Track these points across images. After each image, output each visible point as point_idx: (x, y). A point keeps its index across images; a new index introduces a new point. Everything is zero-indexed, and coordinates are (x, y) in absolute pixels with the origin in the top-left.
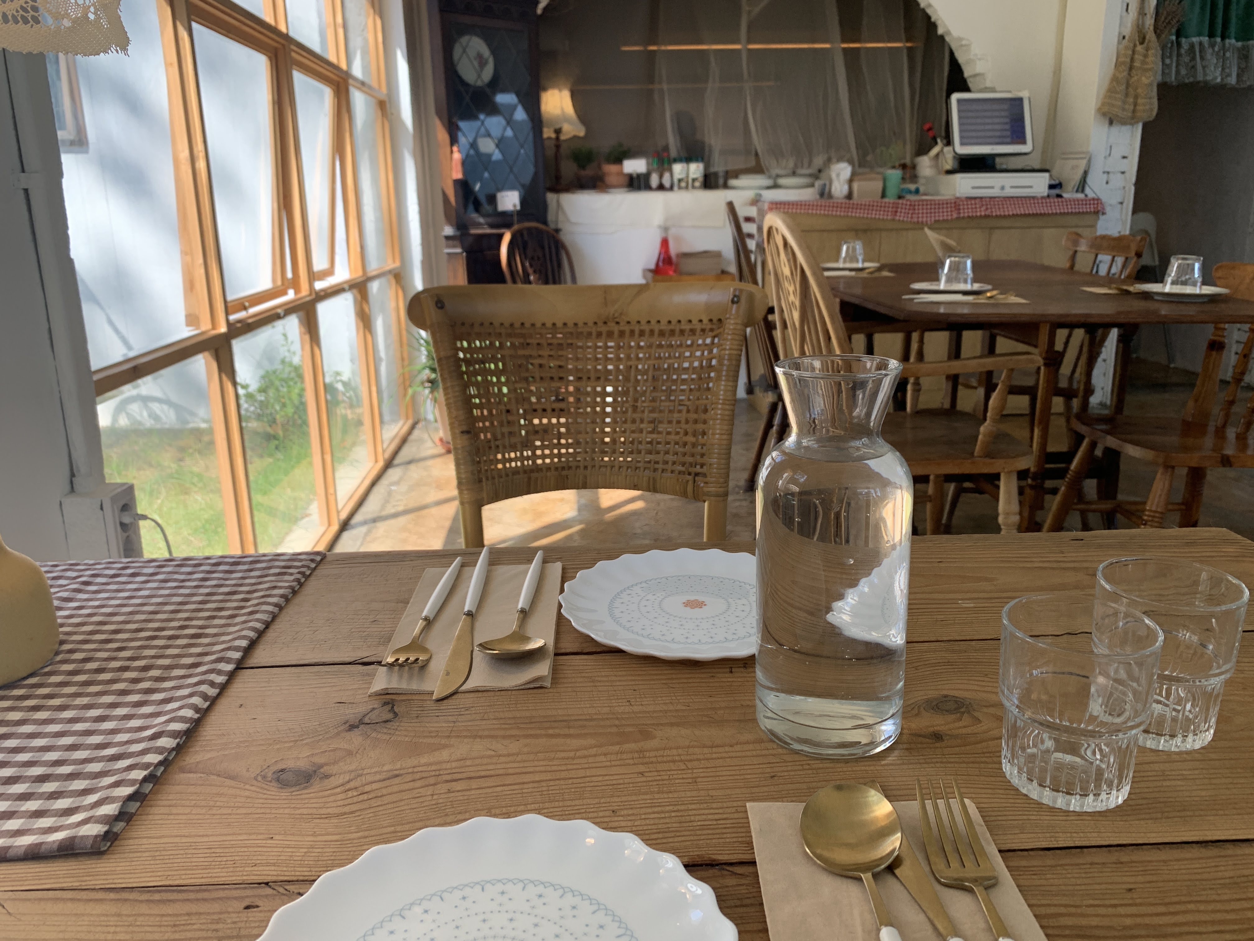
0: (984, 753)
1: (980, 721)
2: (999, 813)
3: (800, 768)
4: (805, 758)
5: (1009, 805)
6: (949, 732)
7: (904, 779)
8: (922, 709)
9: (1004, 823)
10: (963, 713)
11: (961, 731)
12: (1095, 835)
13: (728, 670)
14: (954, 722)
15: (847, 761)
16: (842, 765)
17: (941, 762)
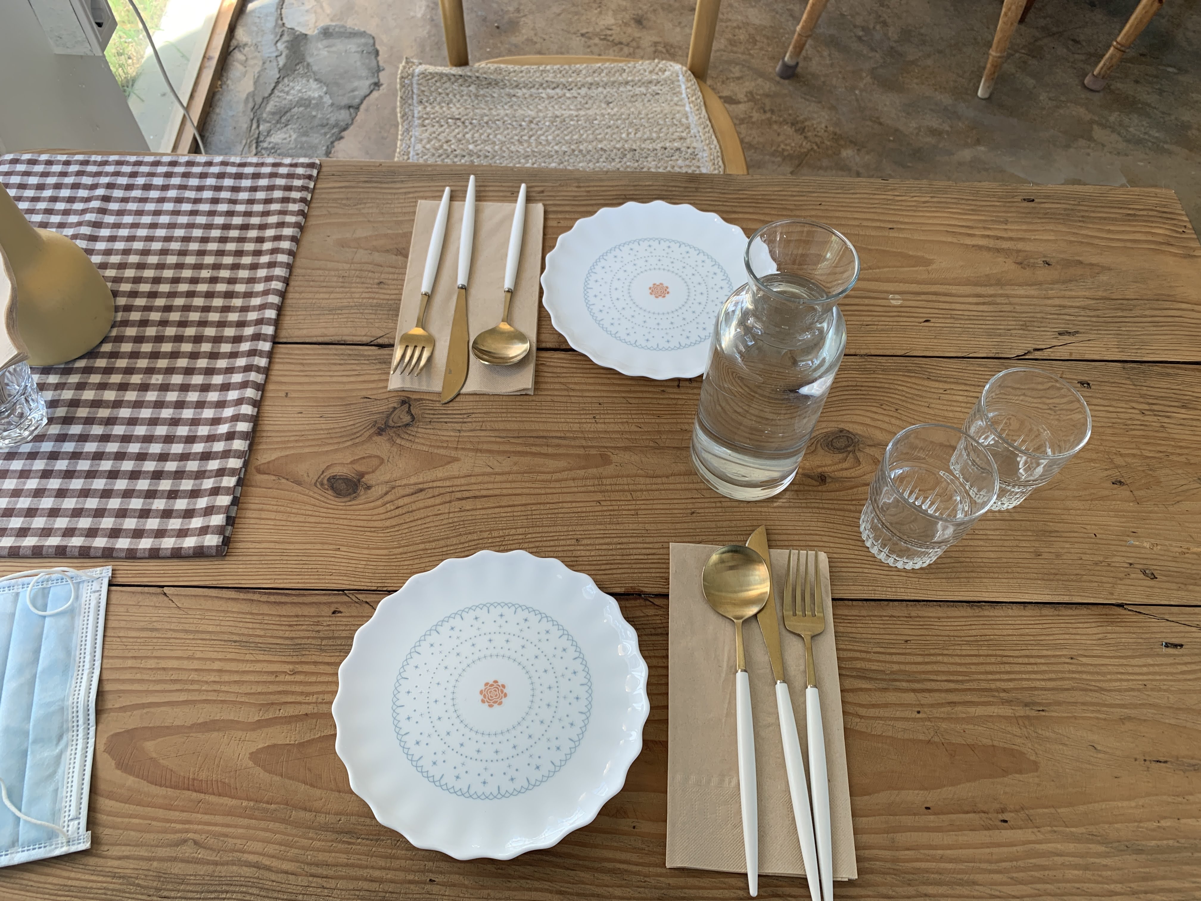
0: (852, 500)
1: (859, 463)
3: (714, 505)
5: (853, 557)
6: (832, 475)
8: (819, 445)
9: (844, 574)
10: (849, 452)
11: (841, 474)
14: (839, 462)
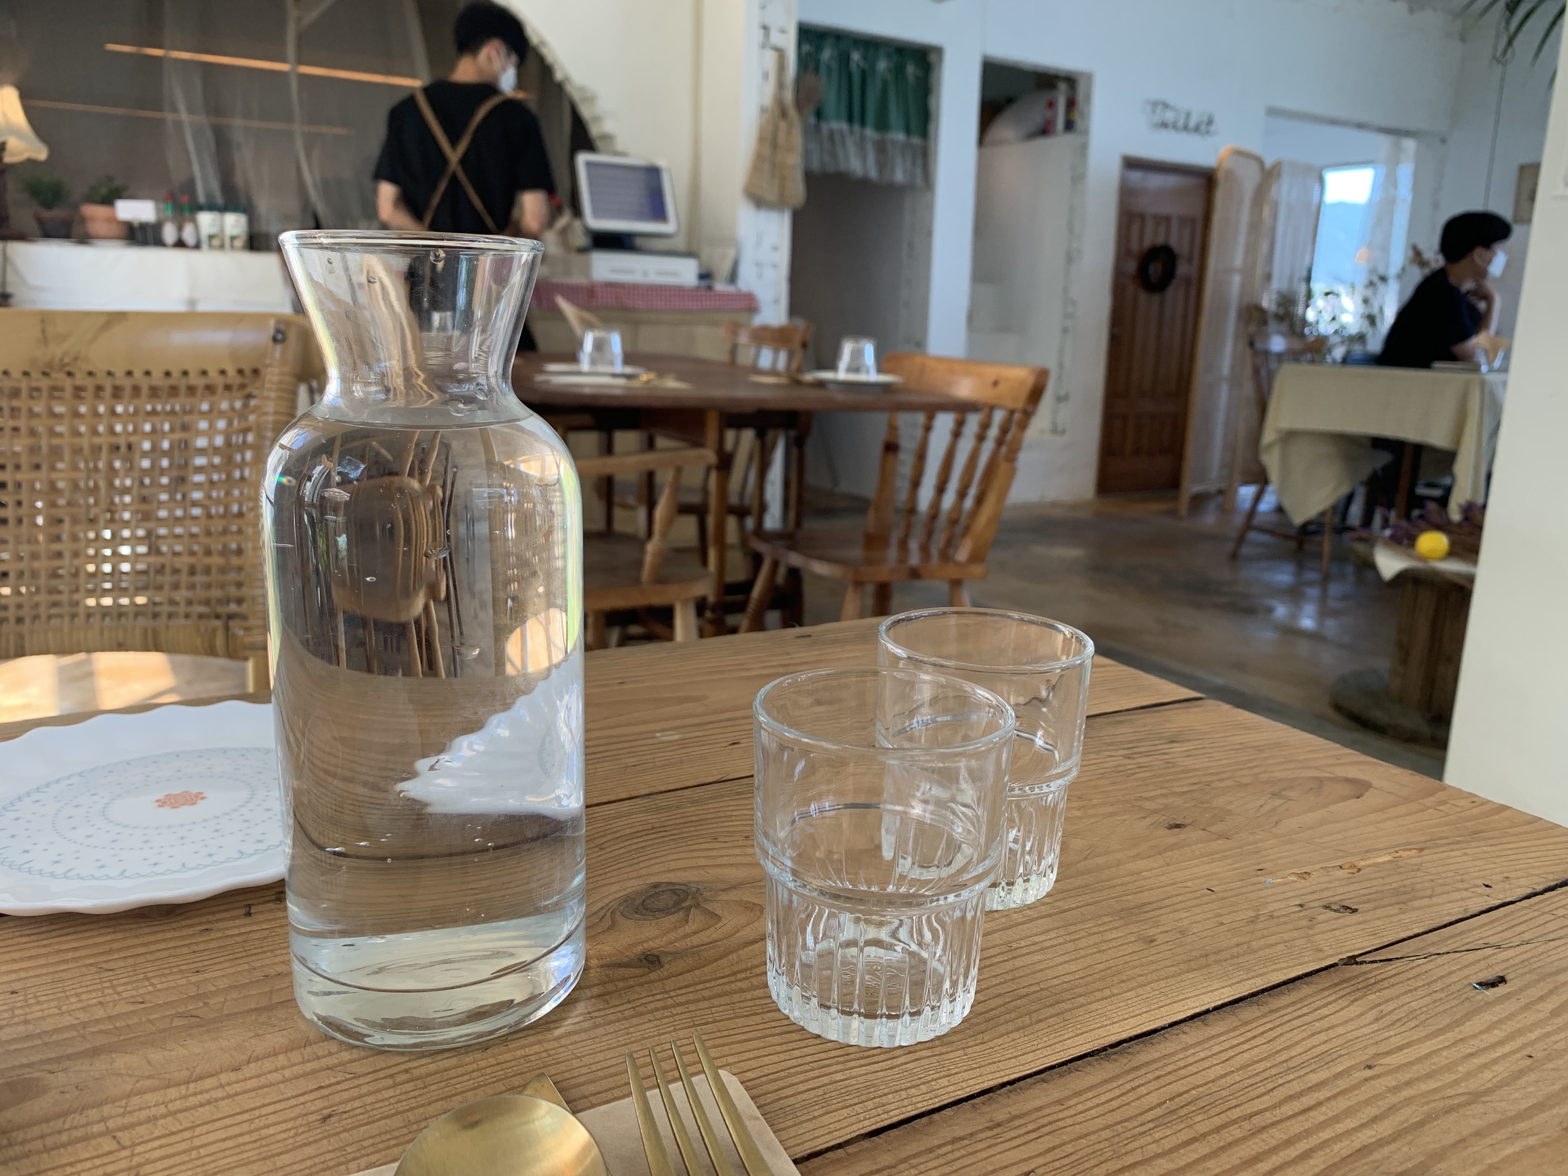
0: (734, 974)
1: (718, 918)
2: (781, 1084)
3: (390, 1082)
4: (400, 1059)
5: (794, 1062)
6: (670, 948)
7: (600, 1056)
8: (618, 914)
10: (689, 909)
11: (688, 942)
12: (944, 1082)
13: (243, 911)
14: (676, 928)
15: (485, 1047)
16: (478, 1056)
17: (665, 1008)
